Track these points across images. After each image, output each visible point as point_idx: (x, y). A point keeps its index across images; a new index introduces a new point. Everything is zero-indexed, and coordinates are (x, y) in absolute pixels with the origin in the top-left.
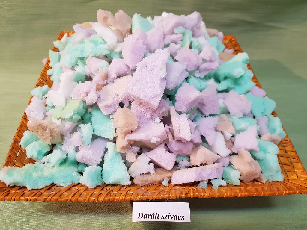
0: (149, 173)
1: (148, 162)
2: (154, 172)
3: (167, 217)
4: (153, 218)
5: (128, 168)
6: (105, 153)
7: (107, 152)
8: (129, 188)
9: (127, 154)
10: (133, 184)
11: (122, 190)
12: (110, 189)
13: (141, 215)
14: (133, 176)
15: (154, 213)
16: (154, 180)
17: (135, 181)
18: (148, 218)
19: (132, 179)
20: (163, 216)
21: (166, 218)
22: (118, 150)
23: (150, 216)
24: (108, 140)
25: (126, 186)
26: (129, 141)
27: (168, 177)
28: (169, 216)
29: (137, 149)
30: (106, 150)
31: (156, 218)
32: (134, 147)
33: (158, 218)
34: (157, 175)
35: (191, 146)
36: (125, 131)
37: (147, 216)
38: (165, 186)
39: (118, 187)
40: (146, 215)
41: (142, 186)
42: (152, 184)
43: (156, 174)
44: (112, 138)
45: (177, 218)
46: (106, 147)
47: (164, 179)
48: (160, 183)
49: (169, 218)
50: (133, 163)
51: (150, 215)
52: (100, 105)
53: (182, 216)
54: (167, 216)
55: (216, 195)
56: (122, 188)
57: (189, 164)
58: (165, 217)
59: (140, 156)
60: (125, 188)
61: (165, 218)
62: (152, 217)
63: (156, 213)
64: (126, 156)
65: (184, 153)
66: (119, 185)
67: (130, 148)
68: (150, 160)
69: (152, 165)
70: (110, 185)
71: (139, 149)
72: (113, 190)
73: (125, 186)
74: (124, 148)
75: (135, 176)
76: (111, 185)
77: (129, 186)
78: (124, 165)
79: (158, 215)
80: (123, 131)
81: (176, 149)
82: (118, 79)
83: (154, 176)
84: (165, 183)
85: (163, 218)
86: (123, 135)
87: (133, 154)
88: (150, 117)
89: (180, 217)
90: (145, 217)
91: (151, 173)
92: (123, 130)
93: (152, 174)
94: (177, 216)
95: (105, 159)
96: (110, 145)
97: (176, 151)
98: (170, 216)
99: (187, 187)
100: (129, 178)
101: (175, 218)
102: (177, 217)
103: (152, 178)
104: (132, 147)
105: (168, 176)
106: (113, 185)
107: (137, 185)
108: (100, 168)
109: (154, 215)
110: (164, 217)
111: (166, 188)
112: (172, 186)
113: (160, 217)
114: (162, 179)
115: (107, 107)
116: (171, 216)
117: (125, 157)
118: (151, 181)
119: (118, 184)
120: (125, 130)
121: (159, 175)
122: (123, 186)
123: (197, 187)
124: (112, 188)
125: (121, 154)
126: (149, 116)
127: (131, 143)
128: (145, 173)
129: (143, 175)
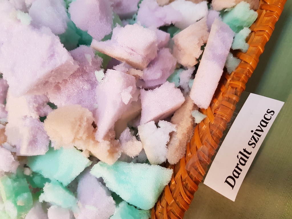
0: (171, 135)
1: (155, 126)
2: (175, 126)
3: (256, 136)
4: (246, 161)
5: (147, 162)
6: (104, 184)
7: (105, 181)
8: (178, 176)
9: (126, 152)
10: (175, 167)
11: (175, 189)
12: (163, 206)
13: (230, 180)
14: (163, 160)
15: (238, 157)
16: (185, 132)
17: (172, 161)
18: (241, 170)
19: (165, 165)
20: (250, 143)
21: (257, 139)
22: (110, 162)
23: (240, 166)
24: (87, 169)
25: (171, 179)
26: (106, 137)
27: (193, 109)
28: (255, 133)
29: (126, 133)
30: (101, 180)
31: (248, 158)
32: (121, 136)
33: (250, 154)
34: (180, 124)
35: (166, 52)
36: (86, 135)
37: (237, 170)
38: (203, 121)
39: (167, 193)
40: (235, 173)
41: (185, 155)
42: (191, 138)
43: (178, 124)
44: (87, 162)
45: (267, 121)
46: (97, 178)
47: (193, 116)
48: (195, 126)
49: (260, 136)
50: (143, 150)
51: (238, 164)
52: (23, 152)
53: (267, 112)
54: (253, 137)
55: (260, 50)
56: (171, 186)
57: (190, 71)
58: (253, 141)
59: (140, 133)
60: (173, 183)
61: (256, 142)
62: (243, 162)
63: (240, 152)
64: (128, 154)
65: (170, 68)
66: (164, 188)
67: (120, 142)
68: (153, 122)
69: (162, 123)
70: (156, 204)
71: (128, 130)
72: (167, 203)
73: (171, 181)
74: (112, 152)
75: (165, 157)
76: (158, 201)
77: (174, 175)
78: (139, 165)
79: (245, 150)
80: (84, 137)
81: (158, 75)
82: (7, 104)
83: (180, 129)
84: (199, 118)
85: (253, 145)
86: (92, 142)
87: (129, 143)
88: (89, 85)
89: (266, 116)
90: (237, 175)
91: (173, 132)
92: (81, 137)
93: (175, 130)
94: (263, 121)
95: (114, 190)
96: (97, 171)
97: (162, 78)
98: (257, 132)
99: (223, 90)
100: (163, 168)
101: (264, 124)
102: (265, 121)
103: (182, 133)
104: (120, 138)
105: (191, 109)
106: (160, 198)
107: (179, 162)
108: (122, 205)
109: (241, 158)
110: (253, 143)
111: (208, 121)
112: (209, 111)
113: (249, 149)
114: (191, 120)
115: (33, 142)
116: (257, 130)
117: (128, 157)
118: (185, 138)
119: (162, 190)
120: (84, 133)
121: (181, 120)
122: (170, 184)
123: (230, 75)
124: (164, 203)
125: (119, 160)
126: (86, 87)
127: (112, 135)
128: (169, 140)
129: (170, 145)
